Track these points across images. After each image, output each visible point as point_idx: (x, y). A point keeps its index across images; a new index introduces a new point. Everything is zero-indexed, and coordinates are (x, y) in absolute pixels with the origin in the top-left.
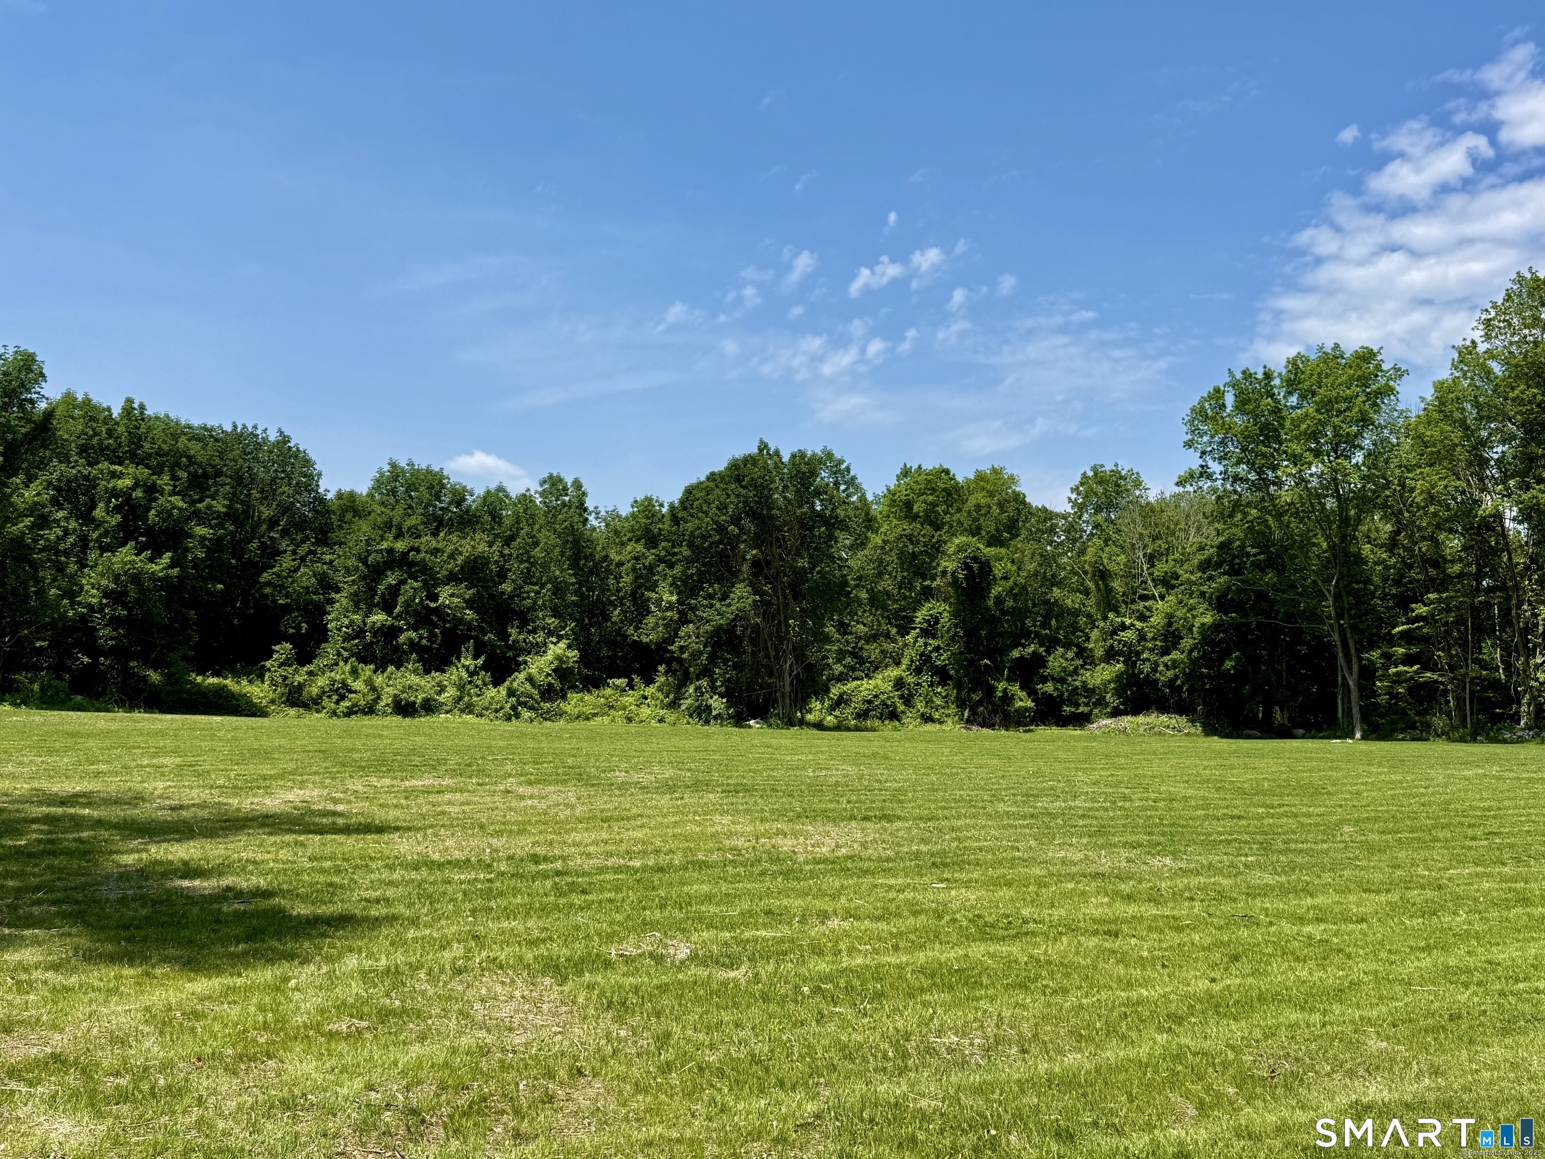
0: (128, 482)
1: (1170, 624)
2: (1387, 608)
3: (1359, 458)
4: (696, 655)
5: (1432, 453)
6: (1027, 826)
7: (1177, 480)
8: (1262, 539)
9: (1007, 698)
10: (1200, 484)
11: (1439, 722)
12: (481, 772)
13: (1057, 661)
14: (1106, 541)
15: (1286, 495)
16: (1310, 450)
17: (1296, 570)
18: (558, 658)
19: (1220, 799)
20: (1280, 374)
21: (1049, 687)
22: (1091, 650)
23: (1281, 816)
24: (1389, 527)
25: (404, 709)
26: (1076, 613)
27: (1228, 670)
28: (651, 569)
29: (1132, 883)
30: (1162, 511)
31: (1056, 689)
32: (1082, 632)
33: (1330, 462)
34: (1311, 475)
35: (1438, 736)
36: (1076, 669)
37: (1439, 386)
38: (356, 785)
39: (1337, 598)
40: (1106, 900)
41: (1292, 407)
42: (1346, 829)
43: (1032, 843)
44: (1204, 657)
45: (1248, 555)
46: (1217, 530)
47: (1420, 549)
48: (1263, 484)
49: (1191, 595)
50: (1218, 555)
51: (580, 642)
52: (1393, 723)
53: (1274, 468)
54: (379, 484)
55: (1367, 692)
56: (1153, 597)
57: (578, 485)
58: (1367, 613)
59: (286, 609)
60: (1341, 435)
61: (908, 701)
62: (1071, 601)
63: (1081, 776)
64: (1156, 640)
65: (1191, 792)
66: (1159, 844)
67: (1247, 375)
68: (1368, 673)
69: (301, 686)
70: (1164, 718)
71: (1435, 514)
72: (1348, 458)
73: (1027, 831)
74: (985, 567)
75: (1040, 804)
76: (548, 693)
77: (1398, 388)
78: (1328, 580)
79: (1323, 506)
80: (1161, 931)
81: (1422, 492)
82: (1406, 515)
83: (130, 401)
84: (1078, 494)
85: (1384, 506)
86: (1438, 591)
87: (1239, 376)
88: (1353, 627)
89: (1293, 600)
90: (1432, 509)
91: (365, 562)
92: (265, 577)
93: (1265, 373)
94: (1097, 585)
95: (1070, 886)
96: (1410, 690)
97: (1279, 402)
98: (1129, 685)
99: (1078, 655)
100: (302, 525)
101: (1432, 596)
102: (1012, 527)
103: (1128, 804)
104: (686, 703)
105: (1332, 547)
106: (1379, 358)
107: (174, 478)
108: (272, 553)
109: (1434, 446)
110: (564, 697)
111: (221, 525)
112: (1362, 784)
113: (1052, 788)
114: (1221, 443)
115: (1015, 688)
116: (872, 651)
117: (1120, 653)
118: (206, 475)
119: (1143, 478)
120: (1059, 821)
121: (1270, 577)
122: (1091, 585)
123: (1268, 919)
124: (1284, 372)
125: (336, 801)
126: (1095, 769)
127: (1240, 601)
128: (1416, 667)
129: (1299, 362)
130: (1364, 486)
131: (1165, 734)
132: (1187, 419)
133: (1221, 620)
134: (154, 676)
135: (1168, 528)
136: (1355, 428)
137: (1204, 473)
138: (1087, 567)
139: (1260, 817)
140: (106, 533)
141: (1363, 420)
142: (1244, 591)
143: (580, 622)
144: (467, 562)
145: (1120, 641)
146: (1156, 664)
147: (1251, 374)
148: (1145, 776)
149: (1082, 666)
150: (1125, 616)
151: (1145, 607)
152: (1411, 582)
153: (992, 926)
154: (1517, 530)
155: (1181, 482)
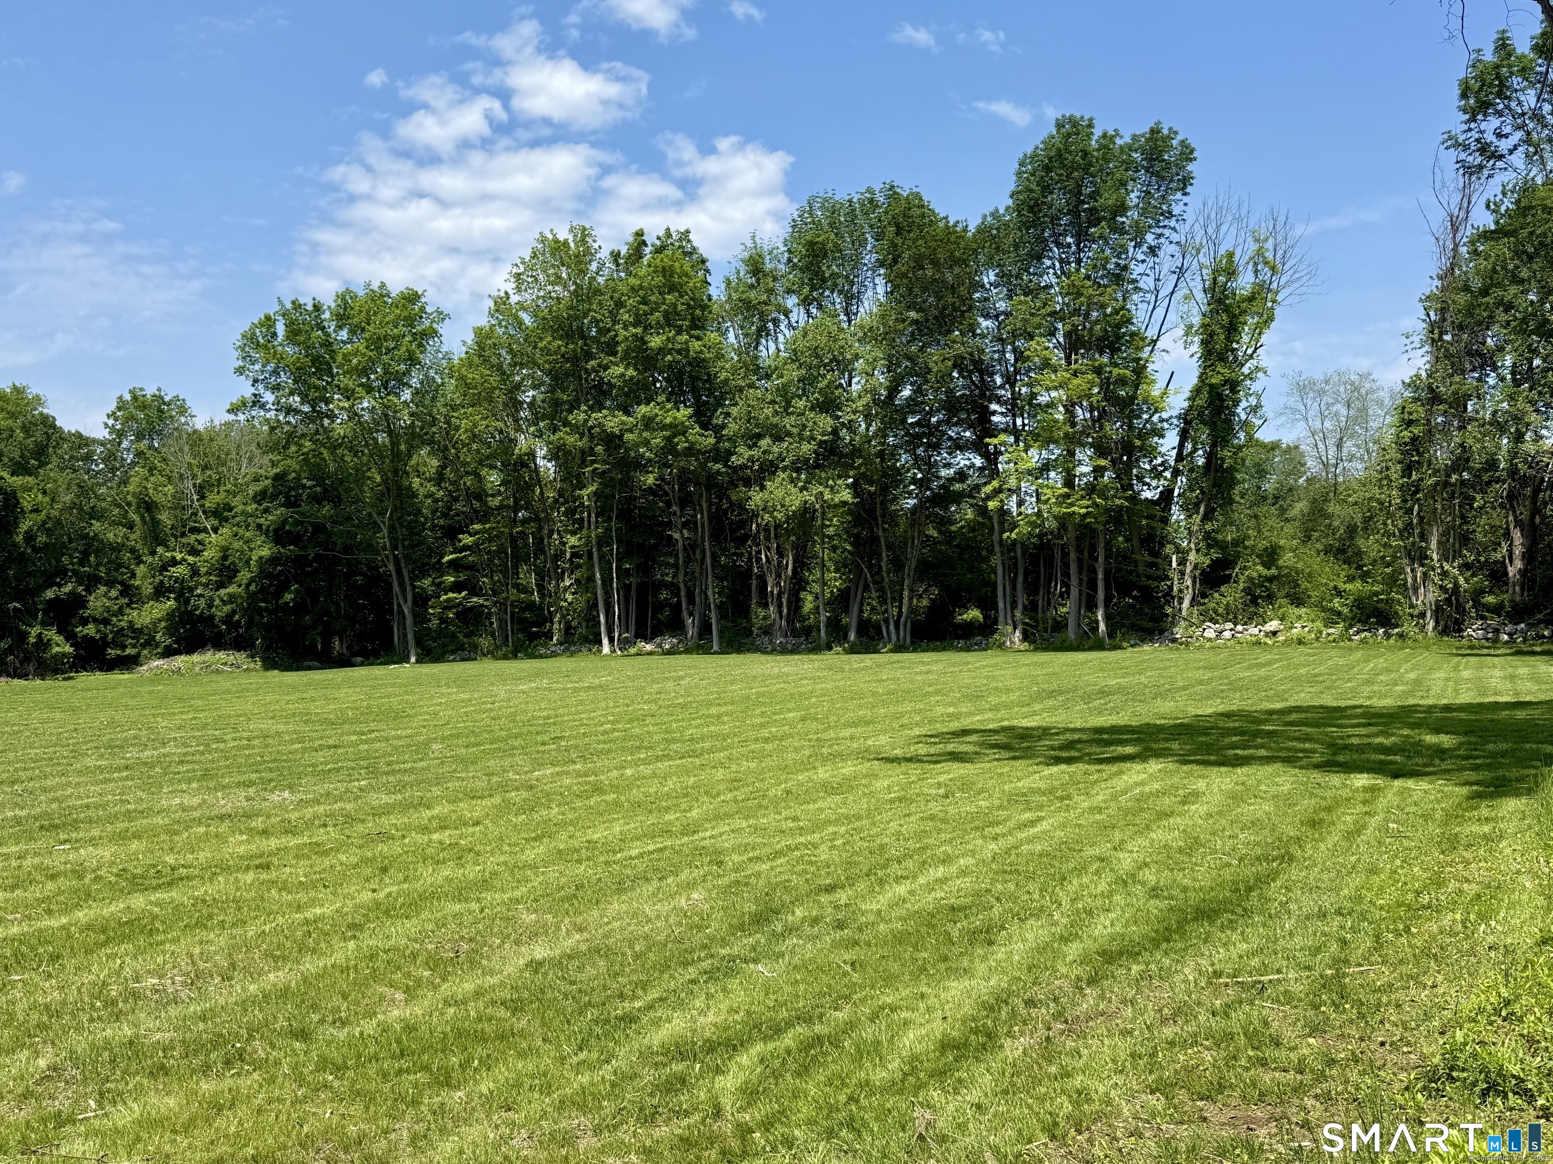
1: (225, 558)
2: (436, 538)
3: (407, 395)
5: (474, 394)
6: (126, 778)
7: (228, 407)
8: (317, 472)
9: (42, 644)
10: (254, 413)
11: (484, 642)
13: (99, 601)
14: (151, 470)
15: (340, 427)
16: (361, 385)
17: (352, 503)
19: (312, 731)
20: (329, 307)
21: (90, 630)
22: (137, 588)
23: (373, 741)
24: (435, 463)
26: (117, 548)
27: (288, 603)
29: (260, 819)
30: (212, 440)
31: (99, 631)
32: (127, 568)
33: (381, 398)
34: (363, 409)
35: (484, 655)
36: (121, 608)
37: (478, 331)
39: (392, 528)
40: (244, 837)
41: (343, 342)
42: (435, 747)
43: (140, 794)
44: (262, 590)
45: (304, 487)
46: (271, 461)
47: (465, 484)
48: (316, 416)
49: (247, 526)
50: (273, 486)
52: (444, 646)
53: (327, 402)
55: (420, 618)
56: (205, 530)
58: (420, 543)
60: (391, 373)
62: (114, 535)
63: (162, 723)
64: (210, 574)
65: (281, 728)
66: (271, 780)
67: (297, 305)
68: (421, 601)
70: (221, 655)
71: (478, 451)
72: (398, 395)
73: (130, 783)
74: (12, 499)
75: (128, 755)
77: (441, 331)
78: (382, 513)
79: (375, 440)
80: (308, 857)
81: (466, 431)
82: (453, 451)
84: (116, 420)
85: (431, 442)
86: (480, 522)
87: (289, 306)
88: (406, 557)
89: (349, 532)
90: (474, 446)
93: (314, 306)
94: (143, 518)
95: (202, 830)
96: (458, 614)
97: (329, 336)
98: (182, 623)
99: (123, 593)
101: (477, 527)
102: (42, 453)
103: (222, 746)
105: (385, 481)
106: (423, 300)
109: (476, 388)
112: (437, 705)
113: (135, 738)
114: (274, 372)
115: (51, 633)
117: (170, 590)
119: (188, 403)
120: (157, 769)
121: (327, 509)
122: (136, 518)
123: (400, 833)
124: (333, 305)
126: (174, 714)
127: (298, 533)
128: (464, 593)
129: (348, 298)
130: (413, 423)
131: (223, 672)
132: (238, 344)
133: (279, 552)
135: (219, 457)
136: (403, 367)
137: (257, 402)
138: (129, 498)
139: (355, 744)
141: (410, 359)
142: (301, 523)
145: (170, 577)
146: (212, 599)
147: (300, 305)
148: (229, 716)
149: (128, 605)
150: (174, 550)
151: (197, 540)
152: (458, 515)
153: (142, 877)
154: (547, 467)
155: (233, 410)
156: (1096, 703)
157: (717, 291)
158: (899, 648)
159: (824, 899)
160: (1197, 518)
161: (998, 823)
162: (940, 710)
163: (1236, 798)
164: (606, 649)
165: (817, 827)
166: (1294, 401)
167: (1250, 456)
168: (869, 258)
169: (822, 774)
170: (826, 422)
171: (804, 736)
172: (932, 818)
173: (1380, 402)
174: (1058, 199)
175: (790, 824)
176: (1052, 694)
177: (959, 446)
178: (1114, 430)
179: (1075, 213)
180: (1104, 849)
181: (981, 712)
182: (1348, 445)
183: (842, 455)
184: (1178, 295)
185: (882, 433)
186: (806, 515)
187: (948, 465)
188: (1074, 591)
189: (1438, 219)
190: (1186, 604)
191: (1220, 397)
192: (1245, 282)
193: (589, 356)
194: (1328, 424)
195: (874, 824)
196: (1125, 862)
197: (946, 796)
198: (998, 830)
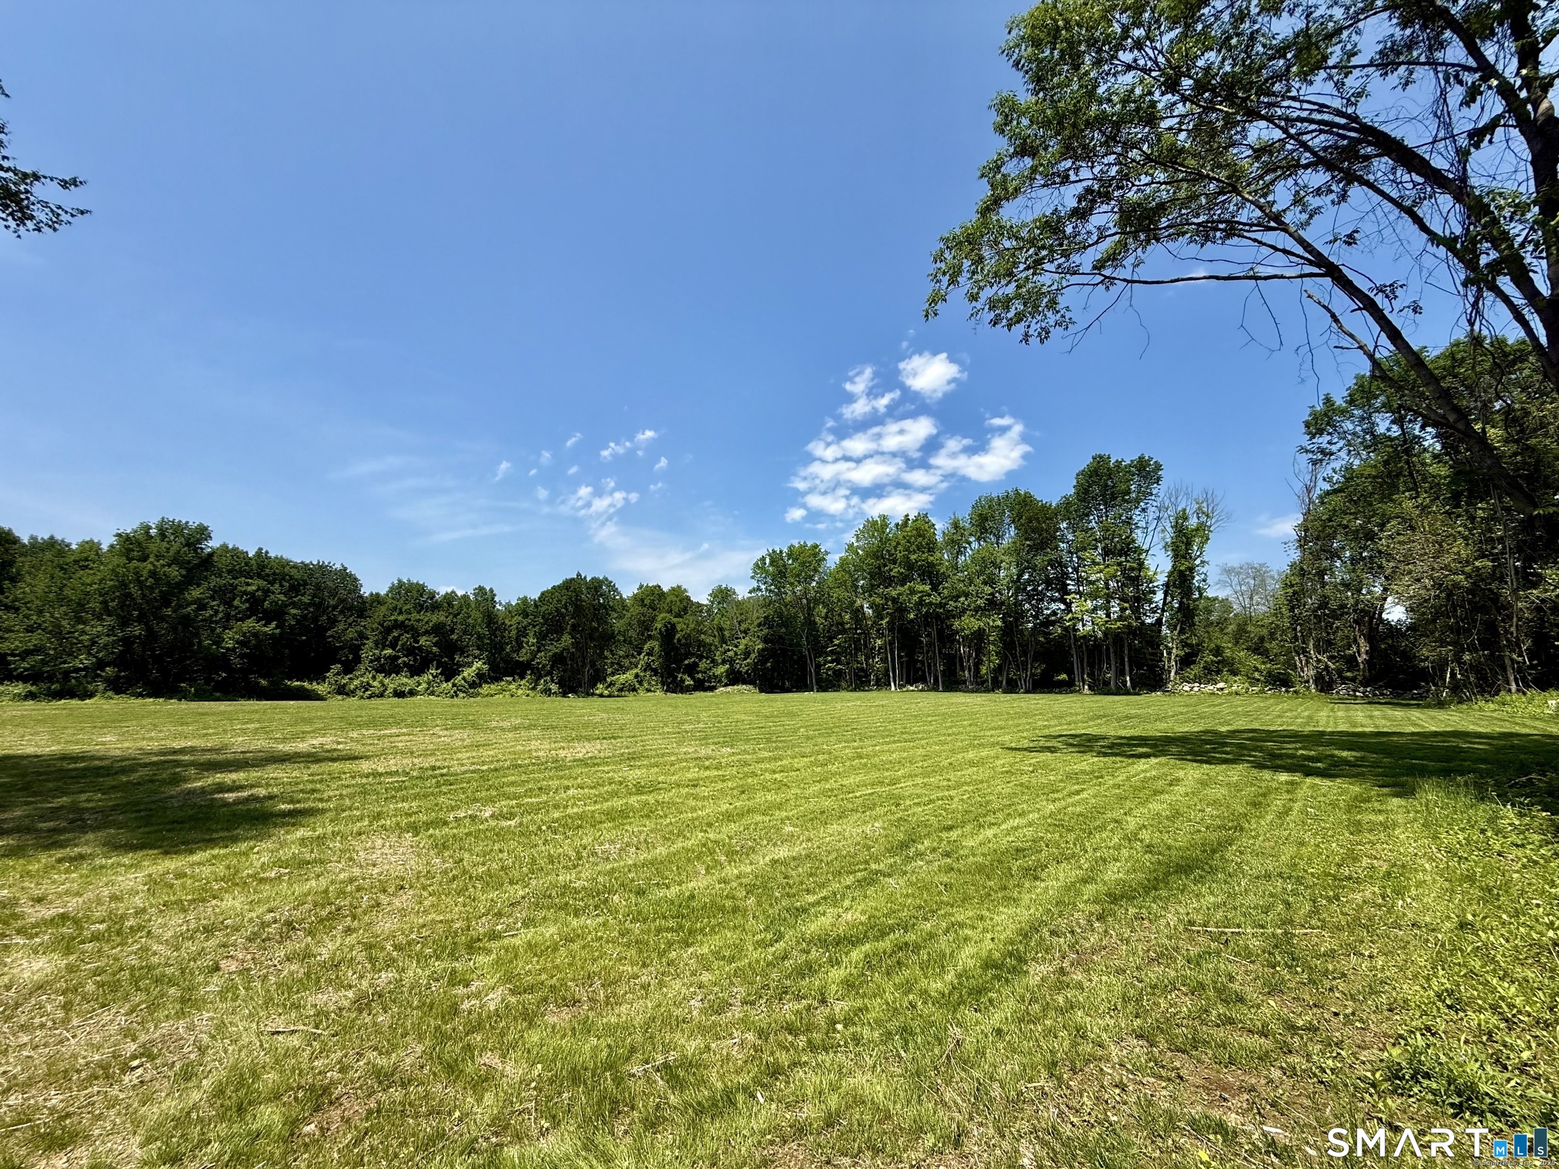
0: (254, 588)
1: (747, 649)
2: (825, 641)
3: (814, 584)
4: (544, 666)
5: (839, 583)
8: (780, 615)
9: (683, 681)
10: (757, 593)
12: (424, 725)
13: (703, 665)
14: (722, 616)
15: (788, 598)
16: (797, 581)
17: (792, 627)
18: (478, 669)
19: (756, 720)
21: (700, 676)
22: (716, 660)
24: (825, 611)
25: (399, 694)
26: (710, 645)
27: (768, 667)
28: (525, 628)
29: (710, 761)
30: (743, 604)
31: (703, 676)
32: (713, 652)
33: (804, 586)
34: (797, 590)
36: (710, 668)
37: (841, 558)
38: (355, 735)
39: (807, 637)
40: (697, 770)
41: (790, 564)
43: (675, 745)
44: (759, 661)
45: (775, 621)
46: (764, 611)
47: (836, 619)
48: (780, 593)
49: (754, 637)
50: (764, 621)
51: (490, 662)
52: (827, 685)
53: (784, 588)
54: (392, 589)
55: (818, 673)
56: (740, 638)
57: (491, 590)
58: (817, 643)
59: (341, 648)
60: (808, 576)
61: (640, 683)
62: (709, 640)
63: (704, 714)
64: (741, 655)
65: (746, 718)
66: (727, 742)
67: (774, 551)
68: (818, 666)
69: (345, 685)
70: (744, 687)
71: (841, 606)
72: (810, 584)
73: (674, 740)
74: (673, 626)
75: (683, 727)
76: (473, 685)
77: (827, 559)
78: (804, 631)
79: (802, 602)
80: (716, 783)
81: (836, 597)
82: (831, 606)
83: (261, 549)
84: (712, 597)
85: (823, 603)
86: (842, 634)
87: (771, 552)
88: (813, 649)
89: (791, 638)
90: (840, 604)
91: (382, 625)
92: (329, 633)
93: (780, 552)
94: (719, 633)
95: (684, 764)
96: (833, 672)
97: (785, 562)
98: (731, 674)
99: (711, 662)
100: (350, 609)
101: (840, 636)
102: (685, 610)
103: (719, 725)
104: (539, 688)
105: (805, 618)
106: (820, 547)
107: (282, 586)
108: (333, 622)
109: (840, 580)
110: (480, 686)
111: (306, 609)
113: (690, 720)
114: (765, 577)
115: (686, 677)
116: (626, 662)
117: (727, 661)
118: (299, 585)
119: (736, 590)
120: (689, 735)
121: (783, 630)
122: (716, 633)
123: (761, 773)
124: (787, 551)
125: (339, 743)
127: (773, 639)
128: (835, 664)
129: (792, 548)
130: (816, 595)
131: (743, 693)
132: (752, 567)
133: (765, 647)
134: (263, 682)
135: (746, 610)
136: (812, 573)
137: (759, 589)
138: (715, 626)
140: (239, 612)
141: (815, 570)
142: (774, 635)
143: (490, 652)
144: (435, 625)
145: (728, 656)
146: (741, 665)
148: (730, 712)
149: (713, 667)
150: (729, 646)
151: (737, 642)
152: (833, 632)
153: (643, 787)
154: (869, 612)
155: (750, 592)
156: (1123, 723)
157: (939, 538)
158: (1027, 692)
159: (944, 835)
160: (1176, 633)
161: (1058, 791)
162: (1040, 723)
163: (1204, 784)
164: (893, 688)
165: (958, 785)
166: (1224, 577)
167: (1202, 604)
168: (1007, 520)
169: (971, 755)
170: (988, 589)
171: (968, 734)
172: (1022, 785)
173: (1272, 578)
174: (1096, 489)
175: (945, 783)
176: (1099, 717)
177: (1053, 600)
178: (1130, 591)
179: (1104, 495)
180: (1117, 814)
181: (1060, 725)
182: (1256, 598)
183: (996, 605)
184: (1159, 529)
185: (1016, 594)
186: (981, 632)
187: (1048, 609)
188: (1113, 667)
189: (1299, 487)
190: (1172, 674)
191: (1185, 576)
192: (1193, 522)
193: (885, 565)
194: (1243, 588)
195: (989, 787)
196: (1132, 823)
197: (1033, 772)
198: (1056, 796)
